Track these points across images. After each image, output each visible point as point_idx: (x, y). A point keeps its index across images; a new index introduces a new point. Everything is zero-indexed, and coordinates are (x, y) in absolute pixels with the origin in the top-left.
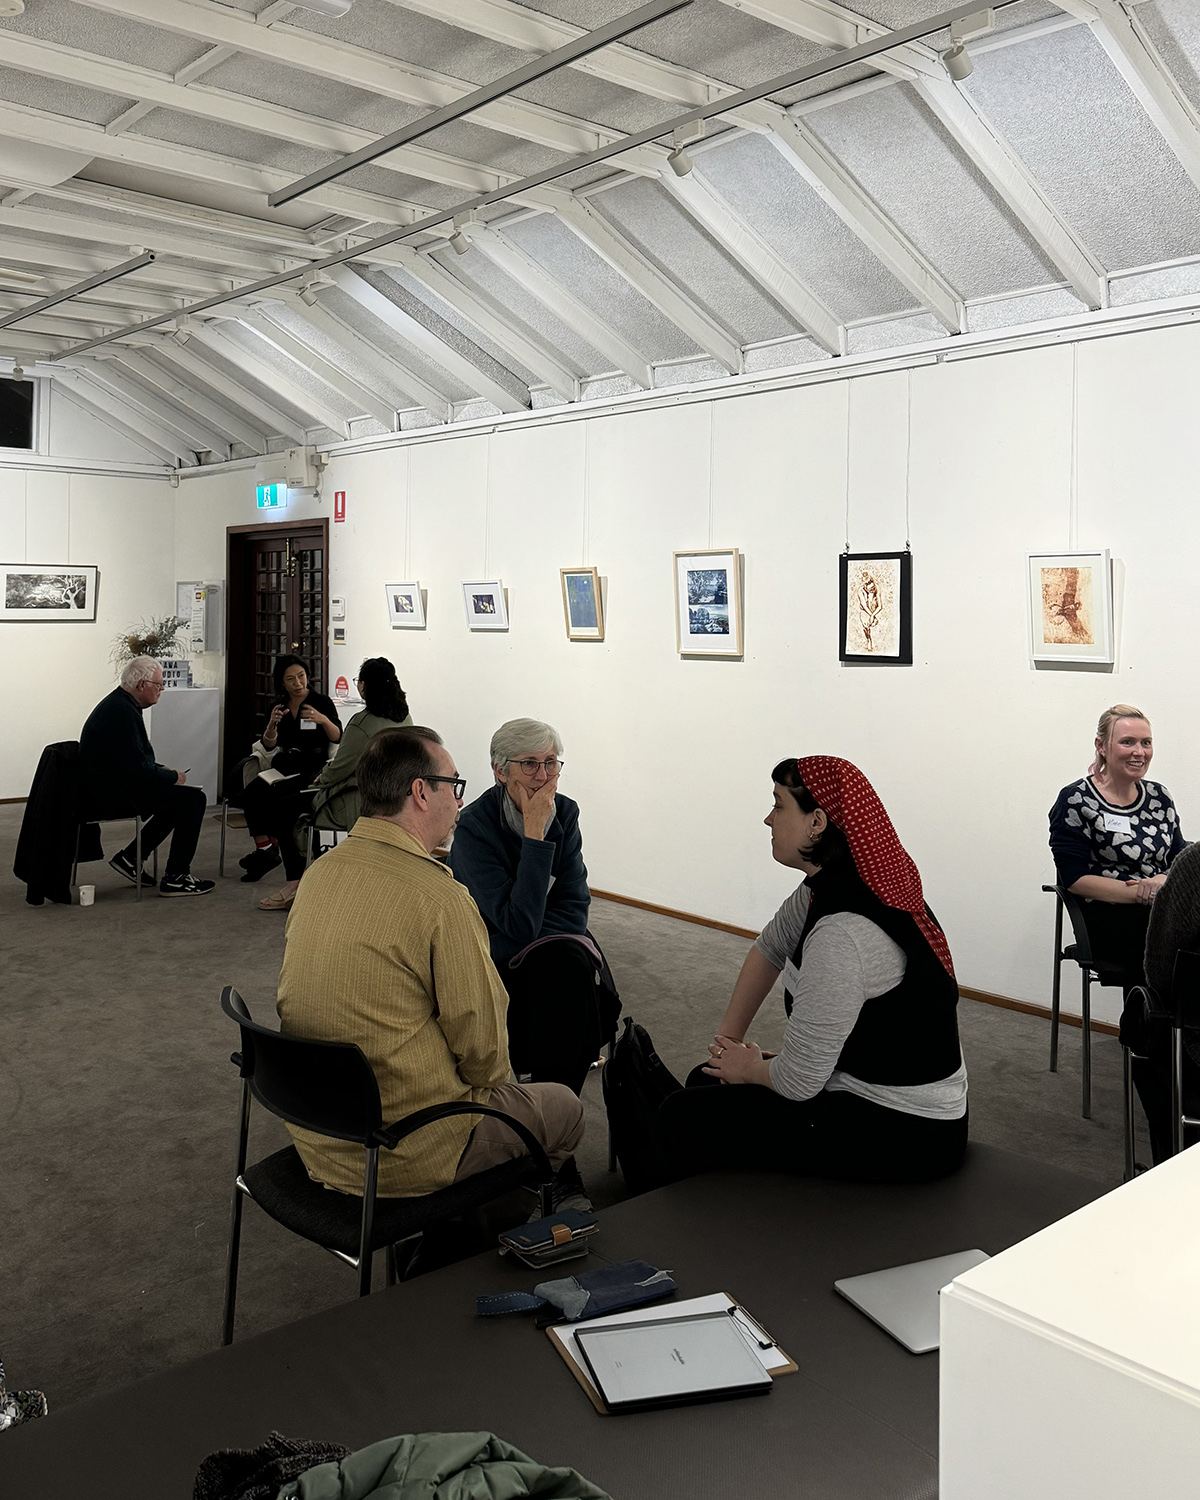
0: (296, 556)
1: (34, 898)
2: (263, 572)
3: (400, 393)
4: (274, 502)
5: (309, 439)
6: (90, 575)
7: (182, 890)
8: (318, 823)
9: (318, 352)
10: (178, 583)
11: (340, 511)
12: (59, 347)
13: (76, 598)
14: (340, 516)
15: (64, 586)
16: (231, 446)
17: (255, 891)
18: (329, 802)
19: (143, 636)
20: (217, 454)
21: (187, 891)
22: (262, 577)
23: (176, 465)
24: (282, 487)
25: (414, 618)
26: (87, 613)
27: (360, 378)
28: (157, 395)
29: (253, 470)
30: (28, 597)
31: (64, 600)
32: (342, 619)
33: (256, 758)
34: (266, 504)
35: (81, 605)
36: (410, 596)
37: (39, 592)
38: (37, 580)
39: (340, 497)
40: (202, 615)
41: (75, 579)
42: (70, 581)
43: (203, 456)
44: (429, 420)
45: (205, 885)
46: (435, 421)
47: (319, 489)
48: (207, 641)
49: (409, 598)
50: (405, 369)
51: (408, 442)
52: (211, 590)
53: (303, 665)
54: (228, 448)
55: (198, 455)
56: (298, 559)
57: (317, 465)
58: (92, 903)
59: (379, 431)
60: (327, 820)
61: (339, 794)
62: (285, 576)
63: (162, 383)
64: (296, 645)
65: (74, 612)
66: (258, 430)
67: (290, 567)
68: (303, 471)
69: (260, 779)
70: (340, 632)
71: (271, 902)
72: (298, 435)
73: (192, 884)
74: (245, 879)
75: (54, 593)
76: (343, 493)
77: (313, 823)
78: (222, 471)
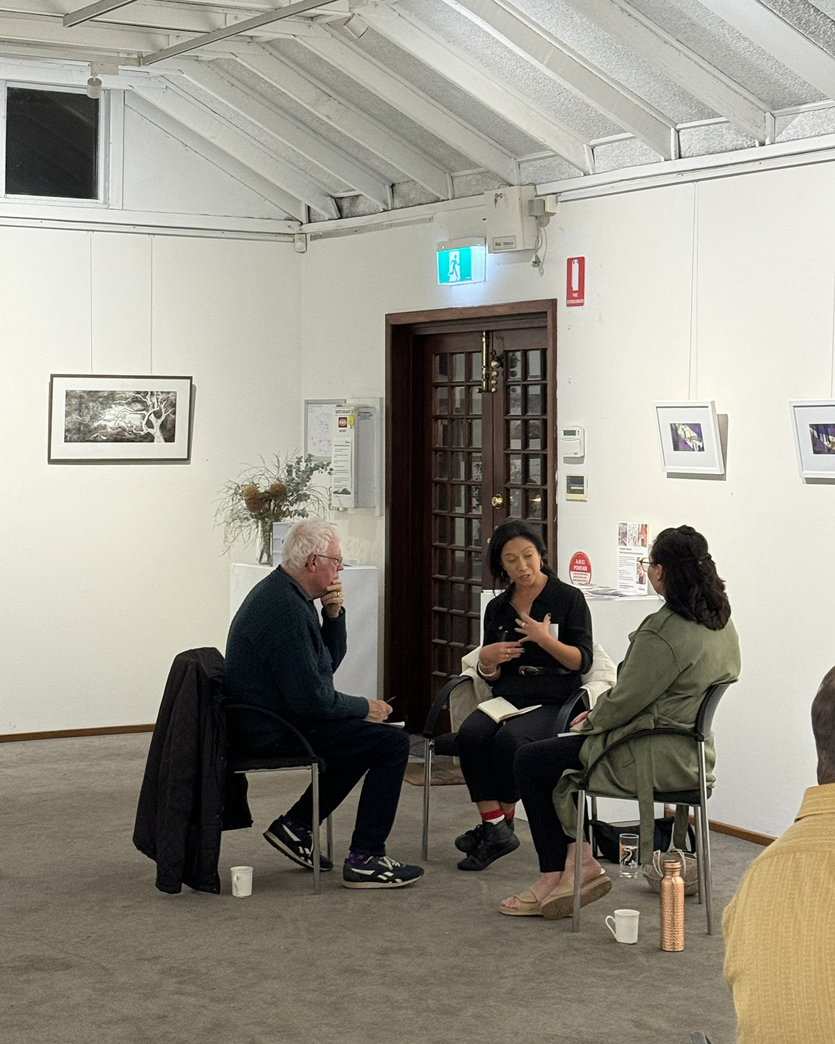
0: (498, 360)
1: (167, 883)
2: (442, 385)
3: (684, 96)
4: (466, 274)
5: (523, 175)
6: (181, 389)
7: (373, 878)
8: (592, 786)
9: (556, 39)
10: (308, 403)
11: (575, 287)
12: (154, 45)
13: (163, 426)
14: (576, 296)
15: (146, 408)
16: (393, 186)
17: (484, 885)
18: (608, 753)
19: (264, 486)
20: (370, 200)
21: (381, 881)
22: (441, 393)
23: (304, 219)
24: (479, 253)
25: (707, 461)
26: (176, 449)
27: (620, 77)
28: (286, 112)
29: (428, 225)
30: (96, 424)
31: (146, 430)
32: (580, 460)
33: (470, 679)
34: (452, 278)
35: (170, 438)
36: (698, 426)
37: (113, 417)
38: (110, 398)
39: (575, 267)
40: (349, 452)
41: (160, 397)
42: (154, 400)
43: (345, 205)
44: (730, 139)
45: (407, 873)
46: (741, 141)
47: (540, 254)
48: (356, 493)
49: (696, 428)
50: (700, 61)
51: (694, 177)
52: (362, 413)
53: (529, 536)
54: (388, 190)
55: (338, 201)
56: (502, 365)
57: (538, 213)
58: (249, 893)
59: (643, 159)
60: (606, 781)
61: (624, 741)
62: (480, 391)
63: (299, 92)
64: (499, 501)
65: (159, 448)
66: (440, 161)
67: (488, 377)
68: (513, 223)
69: (480, 712)
70: (576, 482)
71: (518, 904)
72: (507, 169)
73: (388, 870)
74: (462, 867)
75: (131, 418)
76: (581, 261)
77: (584, 785)
78: (378, 227)
